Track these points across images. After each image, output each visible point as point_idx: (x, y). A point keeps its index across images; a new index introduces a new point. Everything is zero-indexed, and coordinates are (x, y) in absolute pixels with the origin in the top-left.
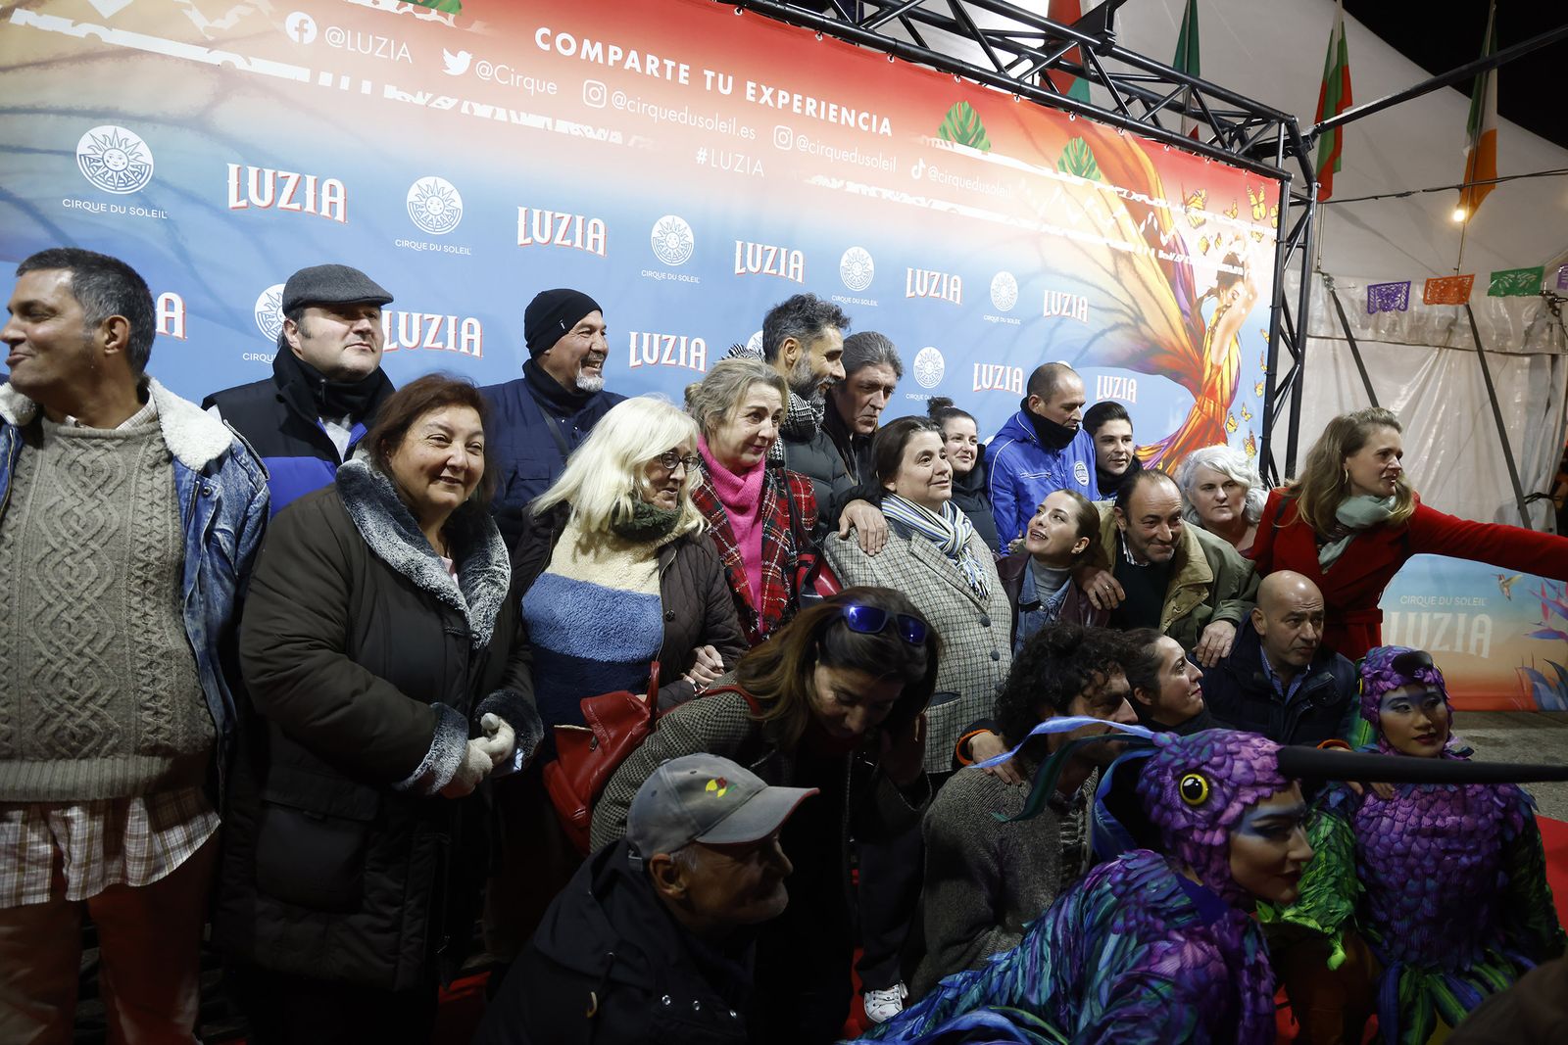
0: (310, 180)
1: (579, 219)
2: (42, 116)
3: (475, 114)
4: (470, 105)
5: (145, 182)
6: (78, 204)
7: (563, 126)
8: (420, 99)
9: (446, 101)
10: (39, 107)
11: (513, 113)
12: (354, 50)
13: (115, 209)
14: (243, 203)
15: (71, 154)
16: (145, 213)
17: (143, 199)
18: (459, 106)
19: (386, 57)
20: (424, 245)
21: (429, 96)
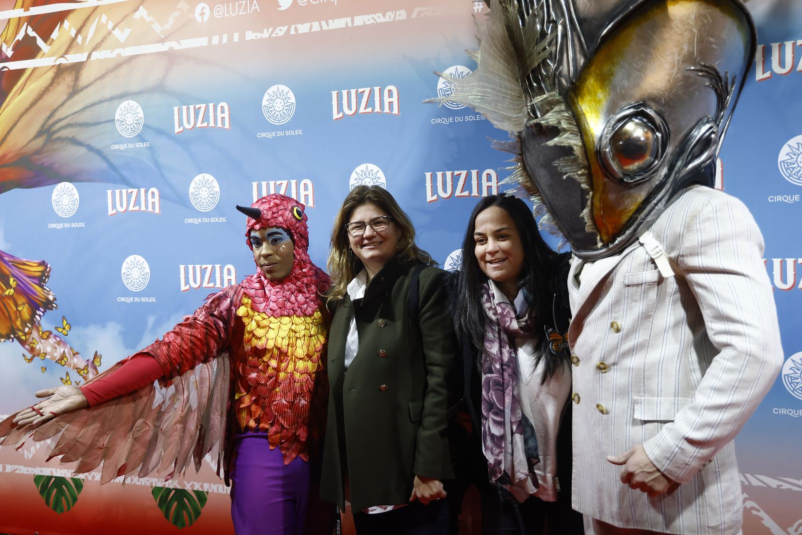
0: (211, 105)
1: (377, 89)
2: (102, 104)
3: (299, 32)
4: (296, 27)
5: (141, 127)
6: (117, 147)
7: (359, 21)
8: (265, 34)
9: (281, 30)
10: (101, 99)
11: (323, 23)
12: (228, 16)
13: (131, 146)
14: (181, 129)
15: (113, 121)
16: (141, 144)
17: (141, 138)
18: (289, 30)
19: (245, 13)
20: (273, 134)
21: (270, 30)
